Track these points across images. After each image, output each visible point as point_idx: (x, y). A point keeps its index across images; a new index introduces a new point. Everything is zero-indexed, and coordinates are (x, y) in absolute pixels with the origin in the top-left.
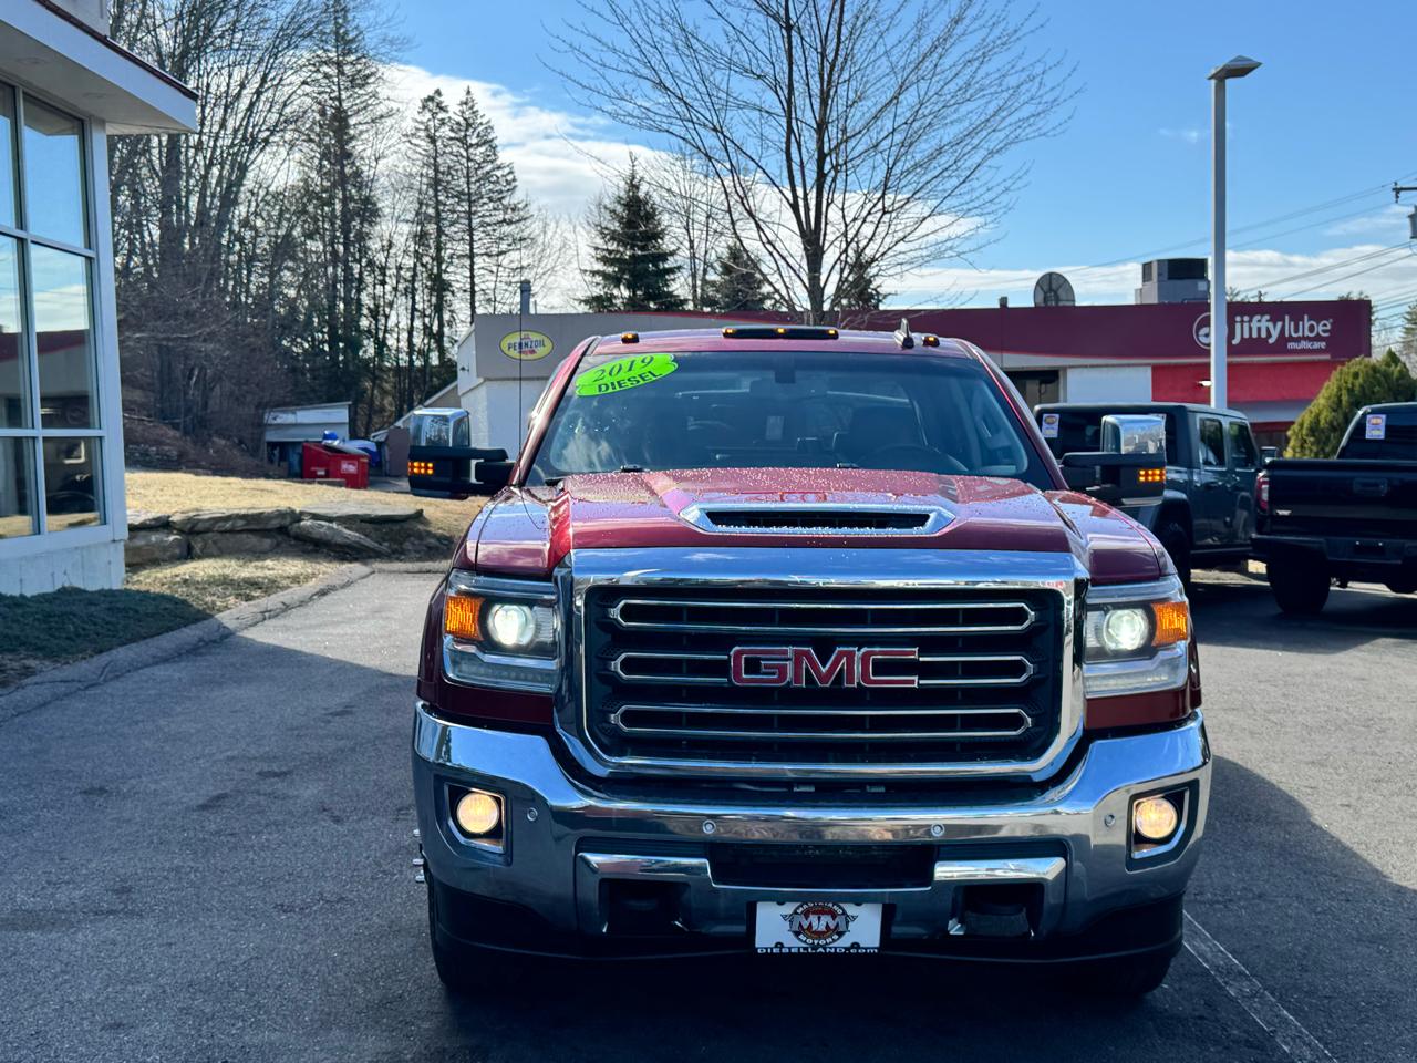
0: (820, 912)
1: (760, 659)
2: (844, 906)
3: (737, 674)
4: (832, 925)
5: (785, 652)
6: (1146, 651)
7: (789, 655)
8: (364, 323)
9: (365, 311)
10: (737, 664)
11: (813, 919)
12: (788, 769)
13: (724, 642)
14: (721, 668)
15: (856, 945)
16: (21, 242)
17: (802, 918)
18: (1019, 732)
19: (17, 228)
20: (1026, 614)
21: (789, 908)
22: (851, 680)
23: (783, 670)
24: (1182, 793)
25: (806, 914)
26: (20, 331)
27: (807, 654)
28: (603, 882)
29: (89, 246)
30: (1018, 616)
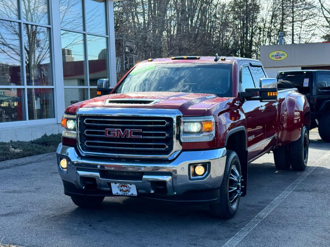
0: (124, 186)
1: (111, 131)
2: (128, 185)
3: (106, 135)
4: (127, 189)
5: (115, 130)
6: (200, 132)
7: (116, 131)
8: (253, 48)
9: (254, 44)
10: (106, 133)
11: (123, 187)
12: (116, 155)
13: (104, 128)
14: (103, 133)
15: (132, 194)
16: (84, 34)
17: (121, 187)
18: (165, 149)
19: (83, 31)
20: (165, 122)
21: (118, 185)
22: (128, 137)
23: (115, 134)
24: (206, 165)
25: (121, 186)
26: (84, 60)
27: (119, 131)
28: (80, 177)
29: (107, 34)
30: (164, 123)
